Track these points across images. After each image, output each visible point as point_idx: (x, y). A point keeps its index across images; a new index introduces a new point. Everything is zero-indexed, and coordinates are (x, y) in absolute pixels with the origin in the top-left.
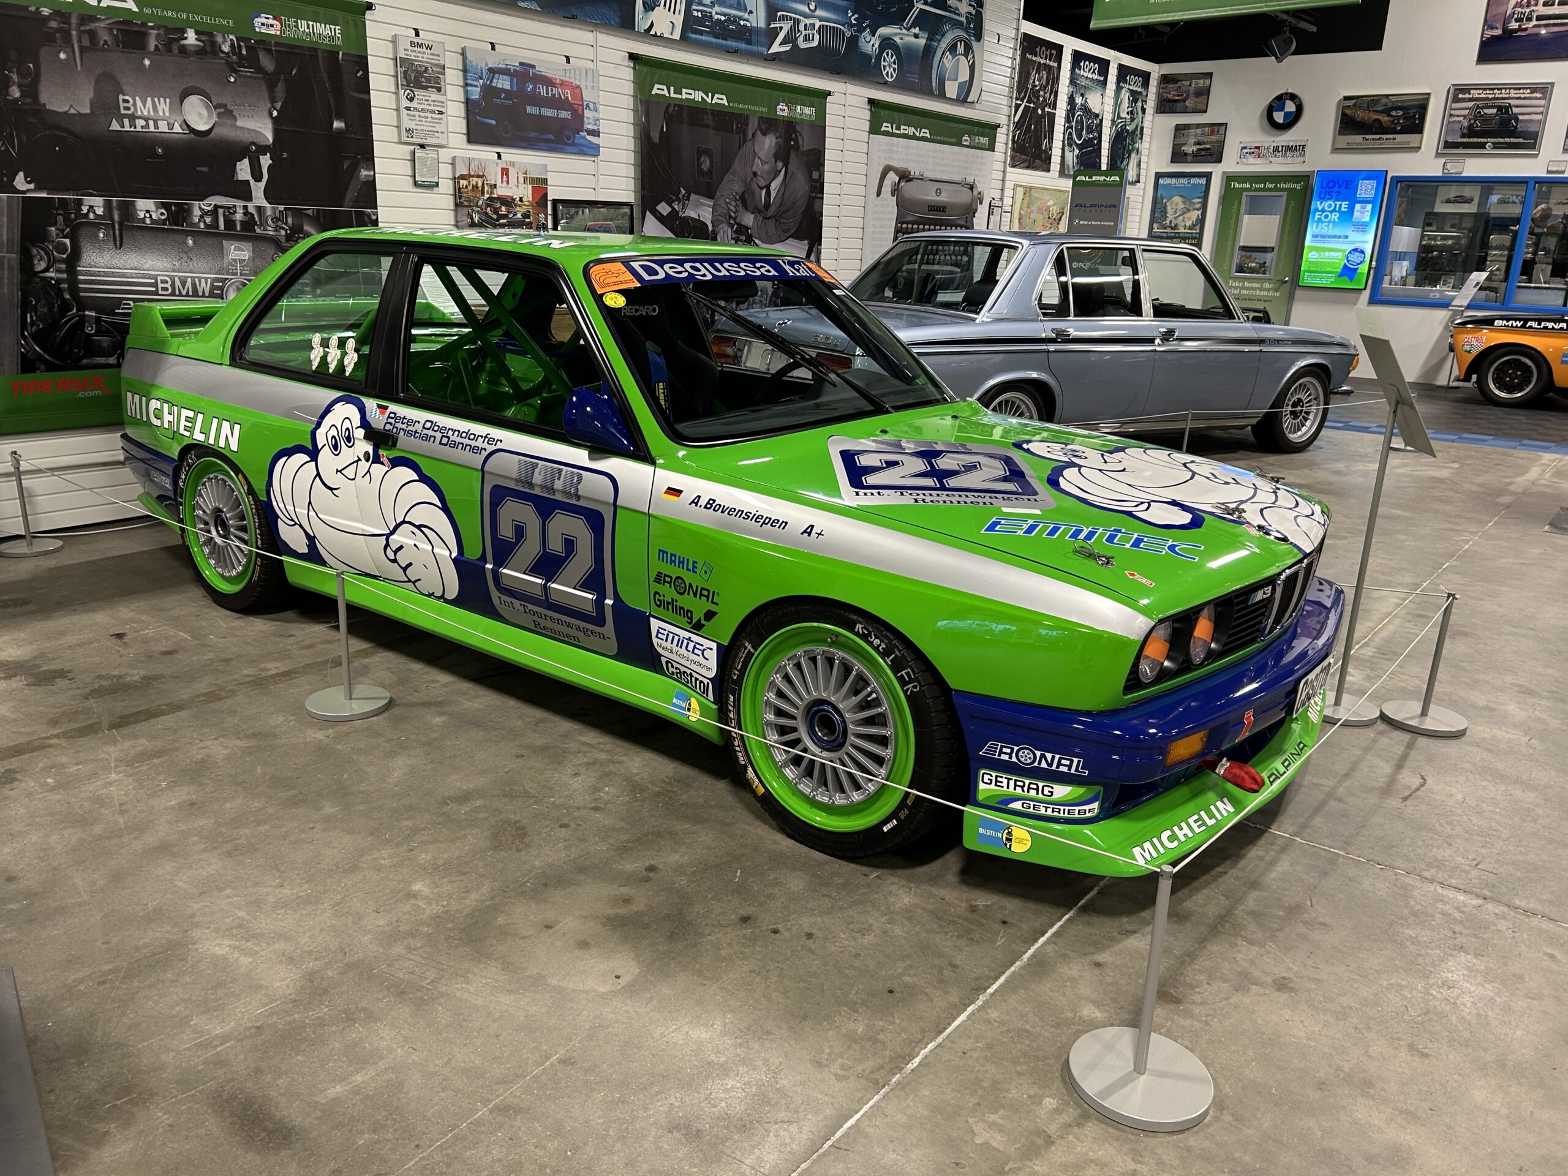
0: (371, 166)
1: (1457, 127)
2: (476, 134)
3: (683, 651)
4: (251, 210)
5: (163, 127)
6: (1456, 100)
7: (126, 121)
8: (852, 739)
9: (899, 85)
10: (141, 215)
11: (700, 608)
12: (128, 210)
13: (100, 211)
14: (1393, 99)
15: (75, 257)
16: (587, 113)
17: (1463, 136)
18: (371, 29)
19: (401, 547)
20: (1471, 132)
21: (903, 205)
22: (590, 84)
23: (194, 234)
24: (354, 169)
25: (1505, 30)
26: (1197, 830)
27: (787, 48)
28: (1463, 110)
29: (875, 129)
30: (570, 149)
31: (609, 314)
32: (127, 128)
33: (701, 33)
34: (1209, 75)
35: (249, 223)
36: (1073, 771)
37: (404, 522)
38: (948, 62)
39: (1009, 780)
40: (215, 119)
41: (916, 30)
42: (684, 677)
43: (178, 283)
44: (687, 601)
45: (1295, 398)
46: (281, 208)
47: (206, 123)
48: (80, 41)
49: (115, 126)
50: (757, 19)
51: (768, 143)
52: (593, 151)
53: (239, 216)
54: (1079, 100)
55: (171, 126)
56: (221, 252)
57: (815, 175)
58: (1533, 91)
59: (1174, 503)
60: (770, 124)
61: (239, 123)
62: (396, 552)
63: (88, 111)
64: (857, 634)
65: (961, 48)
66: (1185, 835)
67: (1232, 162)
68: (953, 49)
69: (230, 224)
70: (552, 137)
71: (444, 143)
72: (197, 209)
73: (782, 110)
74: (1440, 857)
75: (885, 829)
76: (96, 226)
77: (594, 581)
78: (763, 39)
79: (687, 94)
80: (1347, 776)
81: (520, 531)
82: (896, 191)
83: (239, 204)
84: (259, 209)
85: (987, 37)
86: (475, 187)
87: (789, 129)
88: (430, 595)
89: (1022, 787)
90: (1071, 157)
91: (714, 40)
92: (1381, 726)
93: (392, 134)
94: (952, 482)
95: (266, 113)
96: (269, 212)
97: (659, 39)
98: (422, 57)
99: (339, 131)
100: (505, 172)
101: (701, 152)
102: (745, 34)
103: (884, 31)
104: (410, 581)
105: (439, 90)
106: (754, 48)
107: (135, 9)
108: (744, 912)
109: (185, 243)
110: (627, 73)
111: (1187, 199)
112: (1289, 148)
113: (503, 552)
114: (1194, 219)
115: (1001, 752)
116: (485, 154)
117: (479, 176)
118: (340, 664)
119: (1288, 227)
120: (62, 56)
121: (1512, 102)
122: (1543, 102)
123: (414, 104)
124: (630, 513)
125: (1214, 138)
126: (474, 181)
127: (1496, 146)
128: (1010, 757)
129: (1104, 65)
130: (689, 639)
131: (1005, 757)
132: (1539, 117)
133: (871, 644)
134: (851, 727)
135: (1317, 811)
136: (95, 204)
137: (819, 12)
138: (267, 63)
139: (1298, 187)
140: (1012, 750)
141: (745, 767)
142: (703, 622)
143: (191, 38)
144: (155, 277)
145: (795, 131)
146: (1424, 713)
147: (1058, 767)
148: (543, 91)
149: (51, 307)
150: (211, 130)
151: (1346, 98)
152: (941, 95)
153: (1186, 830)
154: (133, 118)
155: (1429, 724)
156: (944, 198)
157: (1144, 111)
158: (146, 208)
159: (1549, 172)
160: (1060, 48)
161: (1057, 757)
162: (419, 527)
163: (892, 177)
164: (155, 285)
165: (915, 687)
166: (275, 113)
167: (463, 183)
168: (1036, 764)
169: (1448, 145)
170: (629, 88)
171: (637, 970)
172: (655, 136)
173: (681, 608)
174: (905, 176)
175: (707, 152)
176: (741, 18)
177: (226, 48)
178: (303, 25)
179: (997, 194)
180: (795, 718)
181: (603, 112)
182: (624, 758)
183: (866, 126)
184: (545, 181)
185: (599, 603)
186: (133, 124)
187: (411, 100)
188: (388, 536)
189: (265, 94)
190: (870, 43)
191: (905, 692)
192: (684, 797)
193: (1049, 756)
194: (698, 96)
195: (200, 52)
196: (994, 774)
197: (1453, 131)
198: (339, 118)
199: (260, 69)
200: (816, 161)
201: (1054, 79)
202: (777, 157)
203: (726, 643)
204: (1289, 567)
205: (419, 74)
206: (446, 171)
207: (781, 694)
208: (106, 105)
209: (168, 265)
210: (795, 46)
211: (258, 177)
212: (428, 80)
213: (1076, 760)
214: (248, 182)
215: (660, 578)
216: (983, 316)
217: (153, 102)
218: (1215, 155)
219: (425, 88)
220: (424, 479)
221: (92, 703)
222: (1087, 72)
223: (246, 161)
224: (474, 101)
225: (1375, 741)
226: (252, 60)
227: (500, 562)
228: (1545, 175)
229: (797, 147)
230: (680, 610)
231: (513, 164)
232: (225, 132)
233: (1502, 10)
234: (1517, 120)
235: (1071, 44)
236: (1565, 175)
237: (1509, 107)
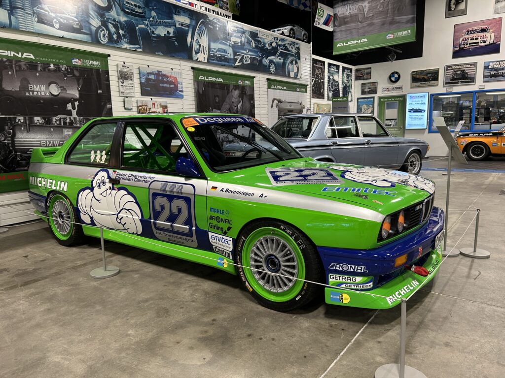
0: (111, 103)
1: (449, 78)
2: (144, 93)
3: (220, 243)
4: (72, 119)
5: (43, 94)
6: (447, 70)
7: (31, 93)
8: (282, 267)
9: (276, 74)
10: (36, 122)
11: (225, 228)
12: (31, 120)
13: (22, 121)
14: (427, 71)
15: (14, 135)
16: (179, 85)
17: (451, 80)
18: (110, 62)
19: (122, 218)
20: (453, 79)
21: (281, 111)
22: (179, 76)
23: (54, 127)
24: (105, 105)
25: (460, 48)
26: (408, 291)
27: (240, 64)
28: (450, 73)
29: (269, 87)
30: (174, 96)
31: (189, 133)
32: (31, 95)
33: (213, 60)
34: (370, 68)
35: (71, 123)
36: (362, 271)
37: (123, 209)
38: (290, 66)
39: (340, 277)
40: (60, 91)
41: (280, 57)
42: (221, 252)
43: (48, 143)
44: (221, 225)
45: (411, 160)
46: (82, 118)
47: (57, 92)
48: (15, 68)
49: (27, 94)
50: (231, 56)
51: (236, 93)
52: (182, 97)
53: (68, 121)
54: (331, 77)
55: (45, 94)
56: (62, 132)
57: (252, 102)
58: (471, 65)
59: (384, 180)
60: (236, 87)
61: (68, 92)
62: (120, 220)
63: (18, 90)
64: (281, 229)
65: (294, 62)
66: (404, 293)
67: (380, 93)
68: (291, 62)
69: (65, 123)
70: (168, 93)
71: (134, 96)
72: (54, 119)
73: (240, 83)
74: (491, 297)
75: (297, 299)
76: (21, 126)
77: (188, 222)
78: (232, 61)
79: (210, 79)
80: (453, 273)
81: (162, 207)
82: (277, 106)
83: (68, 117)
84: (75, 118)
85: (301, 59)
86: (144, 109)
87: (243, 88)
88: (133, 233)
89: (345, 279)
90: (331, 94)
91: (217, 62)
92: (461, 256)
93: (117, 94)
94: (308, 178)
95: (76, 89)
96: (78, 119)
97: (200, 62)
98: (126, 70)
99: (100, 94)
100: (154, 104)
101: (216, 96)
102: (227, 60)
103: (270, 58)
104: (125, 229)
105: (132, 80)
106: (230, 64)
107: (34, 58)
108: (249, 333)
109: (50, 130)
110: (191, 73)
111: (367, 105)
112: (398, 88)
113: (157, 215)
114: (371, 111)
115: (336, 267)
116: (147, 99)
117: (145, 106)
118: (102, 260)
119: (400, 111)
120: (10, 73)
121: (465, 69)
122: (475, 68)
123: (124, 85)
124: (200, 197)
125: (374, 86)
126: (144, 107)
127: (462, 82)
128: (340, 268)
129: (338, 67)
130: (222, 238)
131: (338, 268)
132: (474, 73)
133: (286, 232)
134: (282, 263)
135: (445, 285)
136: (21, 119)
137: (250, 53)
138: (77, 73)
139: (402, 99)
140: (340, 266)
141: (245, 282)
142: (227, 231)
143: (52, 66)
144: (40, 141)
145: (245, 89)
146: (475, 251)
147: (357, 270)
148: (165, 79)
149: (6, 152)
150: (59, 94)
151: (413, 72)
152: (289, 76)
153: (404, 291)
154: (33, 92)
155: (477, 254)
156: (292, 107)
157: (351, 80)
158: (38, 119)
160: (324, 62)
161: (356, 267)
162: (128, 210)
163: (276, 102)
164: (40, 144)
165: (303, 246)
166: (79, 89)
167: (140, 108)
168: (349, 270)
169: (447, 83)
170: (192, 77)
171: (212, 356)
172: (201, 91)
173: (219, 227)
174: (280, 101)
175: (218, 96)
176: (225, 55)
177: (63, 69)
178: (88, 62)
179: (309, 106)
180: (261, 262)
181: (184, 85)
182: (202, 284)
183: (267, 86)
184: (167, 106)
185: (190, 229)
186: (33, 93)
187: (123, 83)
188: (117, 214)
189: (76, 83)
190: (266, 62)
191: (300, 248)
192: (224, 295)
193: (353, 266)
194: (213, 79)
195: (55, 71)
196: (334, 275)
197: (448, 79)
198: (100, 89)
199: (74, 75)
200: (252, 98)
201: (323, 72)
202: (239, 97)
203: (235, 238)
204: (426, 198)
205: (125, 75)
206: (135, 105)
207: (256, 254)
208: (24, 88)
209: (45, 137)
210: (243, 63)
211: (74, 108)
212: (128, 77)
213: (363, 267)
214: (71, 110)
215: (211, 218)
216: (309, 139)
217: (40, 86)
218: (375, 92)
219: (127, 79)
220: (129, 193)
221: (15, 279)
222: (333, 69)
223: (70, 104)
224: (143, 83)
225: (460, 261)
226: (72, 73)
227: (156, 219)
228: (478, 90)
229: (245, 94)
230: (219, 228)
231: (156, 102)
232: (63, 95)
233: (458, 42)
234: (467, 74)
235: (327, 61)
236: (485, 89)
237: (465, 70)
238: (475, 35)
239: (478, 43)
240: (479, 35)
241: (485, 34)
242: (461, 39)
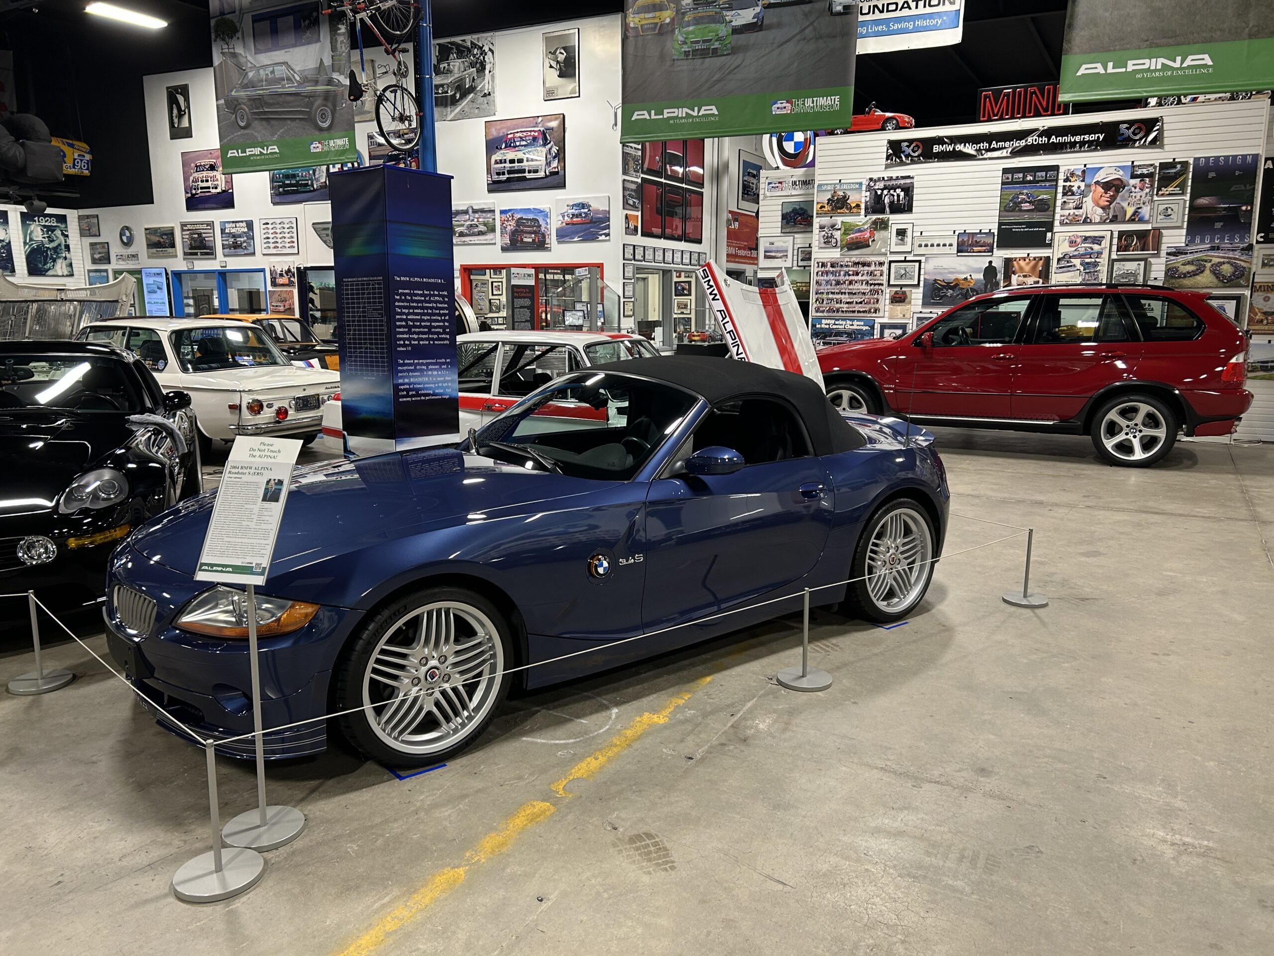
1: (187, 244)
6: (185, 230)
14: (162, 230)
17: (191, 249)
20: (192, 247)
25: (191, 194)
28: (187, 236)
34: (98, 216)
58: (207, 225)
67: (114, 265)
112: (132, 256)
121: (202, 231)
122: (212, 231)
125: (106, 250)
127: (202, 254)
132: (212, 239)
151: (147, 229)
157: (65, 236)
159: (222, 267)
197: (186, 246)
218: (107, 260)
228: (220, 268)
233: (189, 184)
234: (205, 240)
236: (227, 268)
237: (201, 234)
238: (205, 174)
239: (209, 188)
240: (209, 175)
241: (215, 173)
242: (191, 178)
